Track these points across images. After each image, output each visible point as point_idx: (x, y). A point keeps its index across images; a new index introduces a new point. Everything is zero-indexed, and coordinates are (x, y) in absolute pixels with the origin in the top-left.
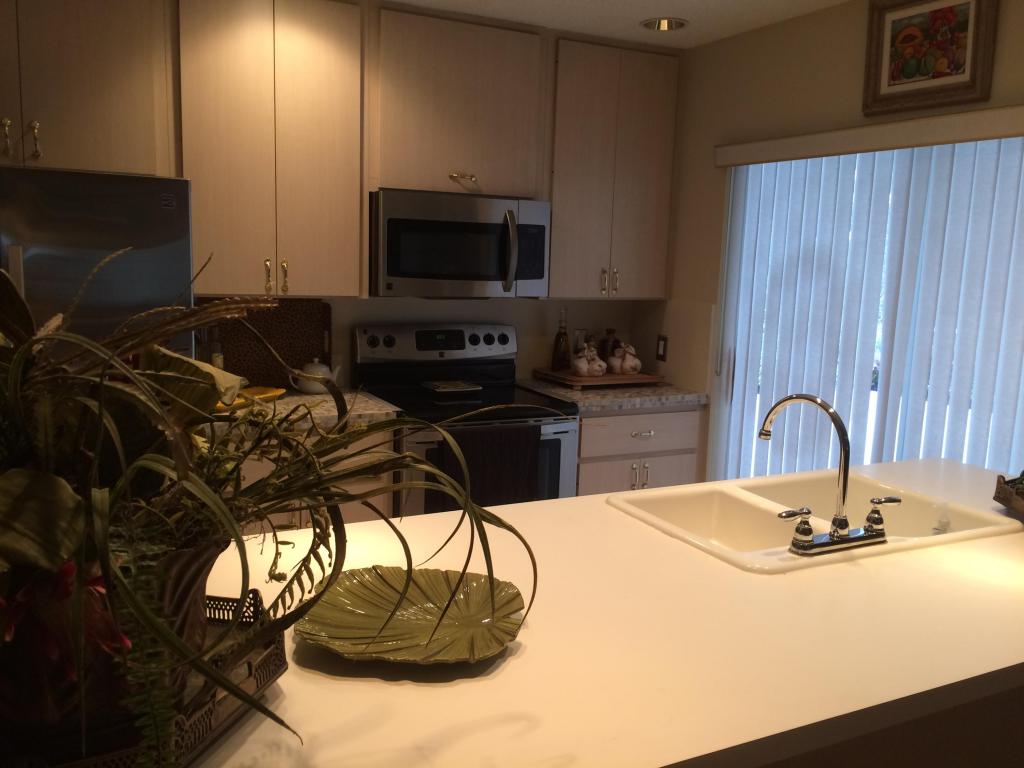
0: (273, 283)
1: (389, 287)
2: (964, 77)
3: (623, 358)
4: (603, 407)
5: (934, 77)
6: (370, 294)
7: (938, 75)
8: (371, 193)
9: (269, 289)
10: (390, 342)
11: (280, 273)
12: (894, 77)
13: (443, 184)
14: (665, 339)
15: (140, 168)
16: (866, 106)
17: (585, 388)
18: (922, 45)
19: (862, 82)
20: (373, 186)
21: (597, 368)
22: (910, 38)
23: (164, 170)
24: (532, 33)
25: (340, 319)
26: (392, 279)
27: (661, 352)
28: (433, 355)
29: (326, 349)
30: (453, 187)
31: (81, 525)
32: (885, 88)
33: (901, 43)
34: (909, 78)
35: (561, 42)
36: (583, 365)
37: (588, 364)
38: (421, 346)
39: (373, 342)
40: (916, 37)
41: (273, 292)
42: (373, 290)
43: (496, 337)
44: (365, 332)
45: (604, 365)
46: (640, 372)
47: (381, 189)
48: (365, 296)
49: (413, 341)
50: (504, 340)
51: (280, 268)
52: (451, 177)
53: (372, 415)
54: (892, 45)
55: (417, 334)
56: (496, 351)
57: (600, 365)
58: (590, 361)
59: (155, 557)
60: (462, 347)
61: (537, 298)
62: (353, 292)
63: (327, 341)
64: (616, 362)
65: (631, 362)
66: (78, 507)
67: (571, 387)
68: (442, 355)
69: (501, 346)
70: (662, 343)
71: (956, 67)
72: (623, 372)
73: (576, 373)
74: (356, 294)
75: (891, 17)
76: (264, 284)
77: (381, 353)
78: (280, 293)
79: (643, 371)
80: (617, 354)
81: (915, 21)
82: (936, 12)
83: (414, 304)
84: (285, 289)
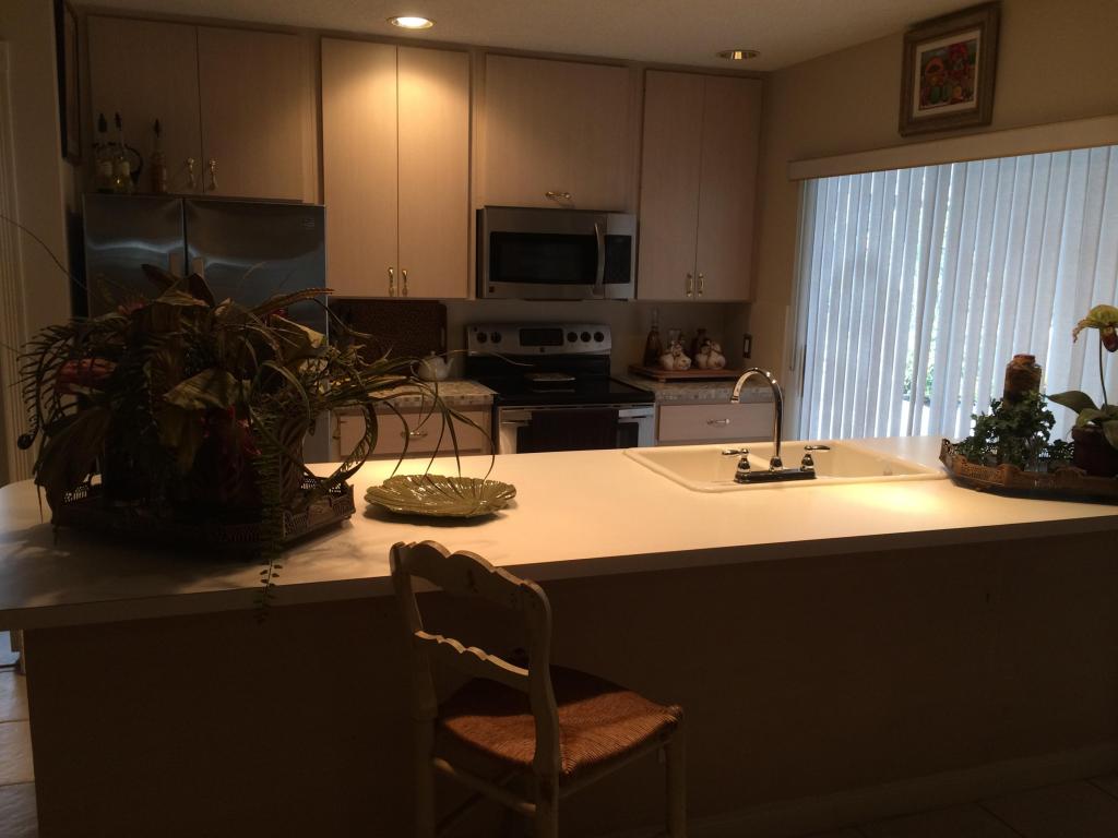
0: (395, 287)
1: (492, 290)
2: (971, 104)
3: (709, 354)
4: (680, 396)
5: (952, 103)
6: (477, 296)
7: (955, 102)
8: (478, 211)
9: (391, 292)
10: (496, 339)
11: (402, 280)
12: (924, 103)
13: (540, 201)
14: (749, 338)
15: (290, 195)
16: (901, 128)
17: (669, 381)
18: (943, 75)
19: (898, 106)
20: (478, 204)
21: (681, 363)
22: (935, 68)
23: (309, 197)
24: (622, 66)
25: (455, 318)
26: (493, 284)
27: (746, 350)
28: (535, 350)
29: (443, 344)
30: (551, 204)
31: (237, 392)
32: (917, 113)
33: (929, 72)
34: (934, 103)
35: (648, 72)
36: (669, 360)
37: (674, 360)
38: (523, 343)
39: (482, 338)
40: (939, 67)
41: (395, 295)
42: (479, 294)
43: (592, 336)
44: (476, 330)
45: (688, 360)
46: (725, 368)
47: (486, 207)
48: (473, 297)
49: (517, 339)
50: (599, 337)
51: (401, 275)
52: (547, 195)
53: (472, 397)
54: (922, 74)
55: (521, 331)
56: (593, 347)
57: (685, 360)
58: (676, 356)
59: (273, 420)
60: (561, 343)
61: (626, 300)
62: (463, 295)
63: (443, 339)
64: (702, 359)
65: (716, 358)
66: (236, 385)
67: (656, 380)
68: (542, 350)
69: (598, 344)
70: (747, 342)
71: (967, 95)
72: (709, 368)
73: (662, 367)
74: (464, 296)
75: (922, 49)
76: (388, 286)
77: (490, 348)
78: (401, 296)
79: (726, 367)
80: (704, 352)
81: (938, 54)
82: (953, 46)
83: (516, 304)
84: (405, 291)
